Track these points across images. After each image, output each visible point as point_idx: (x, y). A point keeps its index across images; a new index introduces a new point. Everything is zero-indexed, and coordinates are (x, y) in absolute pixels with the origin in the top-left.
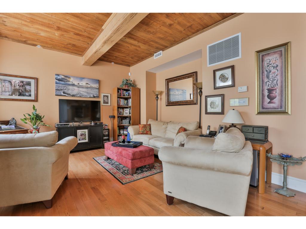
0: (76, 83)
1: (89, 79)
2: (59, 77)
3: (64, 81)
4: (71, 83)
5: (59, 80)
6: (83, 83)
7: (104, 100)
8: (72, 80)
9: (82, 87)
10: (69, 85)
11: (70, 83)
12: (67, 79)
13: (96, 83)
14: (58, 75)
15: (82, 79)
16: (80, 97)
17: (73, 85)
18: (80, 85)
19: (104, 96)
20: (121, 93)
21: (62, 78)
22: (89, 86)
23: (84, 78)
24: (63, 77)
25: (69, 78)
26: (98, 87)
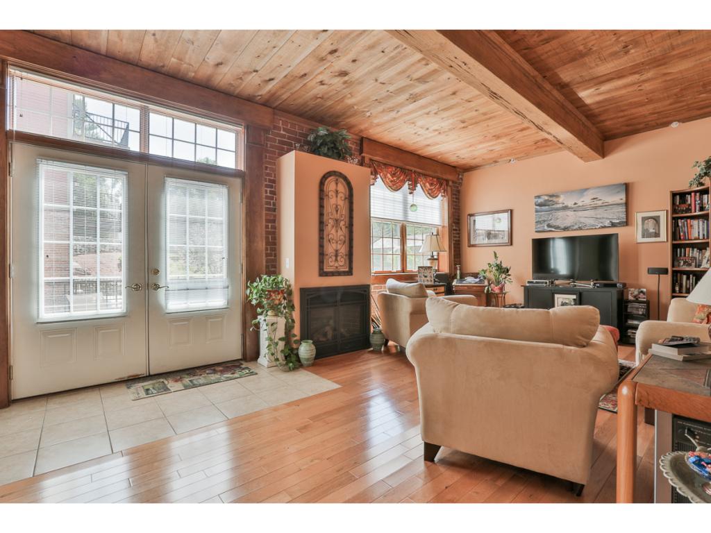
0: (570, 203)
1: (599, 187)
2: (540, 201)
3: (548, 206)
4: (561, 206)
5: (540, 205)
6: (586, 200)
7: (645, 227)
8: (563, 200)
9: (584, 209)
10: (558, 209)
11: (558, 206)
12: (554, 199)
13: (619, 192)
14: (539, 197)
15: (583, 191)
16: (580, 229)
17: (566, 208)
18: (579, 206)
19: (644, 219)
20: (690, 205)
21: (546, 201)
22: (599, 203)
23: (586, 189)
24: (546, 198)
25: (557, 196)
26: (624, 201)
